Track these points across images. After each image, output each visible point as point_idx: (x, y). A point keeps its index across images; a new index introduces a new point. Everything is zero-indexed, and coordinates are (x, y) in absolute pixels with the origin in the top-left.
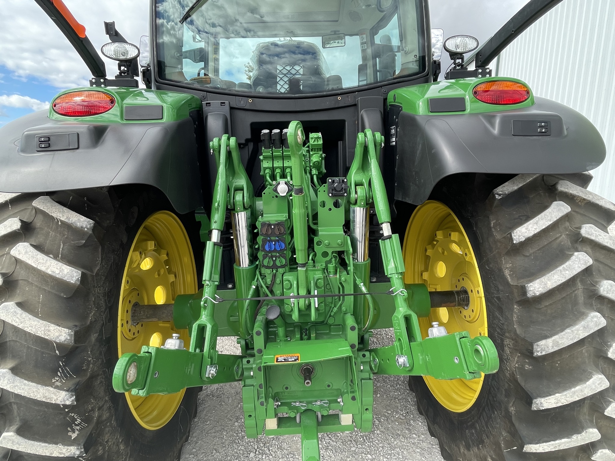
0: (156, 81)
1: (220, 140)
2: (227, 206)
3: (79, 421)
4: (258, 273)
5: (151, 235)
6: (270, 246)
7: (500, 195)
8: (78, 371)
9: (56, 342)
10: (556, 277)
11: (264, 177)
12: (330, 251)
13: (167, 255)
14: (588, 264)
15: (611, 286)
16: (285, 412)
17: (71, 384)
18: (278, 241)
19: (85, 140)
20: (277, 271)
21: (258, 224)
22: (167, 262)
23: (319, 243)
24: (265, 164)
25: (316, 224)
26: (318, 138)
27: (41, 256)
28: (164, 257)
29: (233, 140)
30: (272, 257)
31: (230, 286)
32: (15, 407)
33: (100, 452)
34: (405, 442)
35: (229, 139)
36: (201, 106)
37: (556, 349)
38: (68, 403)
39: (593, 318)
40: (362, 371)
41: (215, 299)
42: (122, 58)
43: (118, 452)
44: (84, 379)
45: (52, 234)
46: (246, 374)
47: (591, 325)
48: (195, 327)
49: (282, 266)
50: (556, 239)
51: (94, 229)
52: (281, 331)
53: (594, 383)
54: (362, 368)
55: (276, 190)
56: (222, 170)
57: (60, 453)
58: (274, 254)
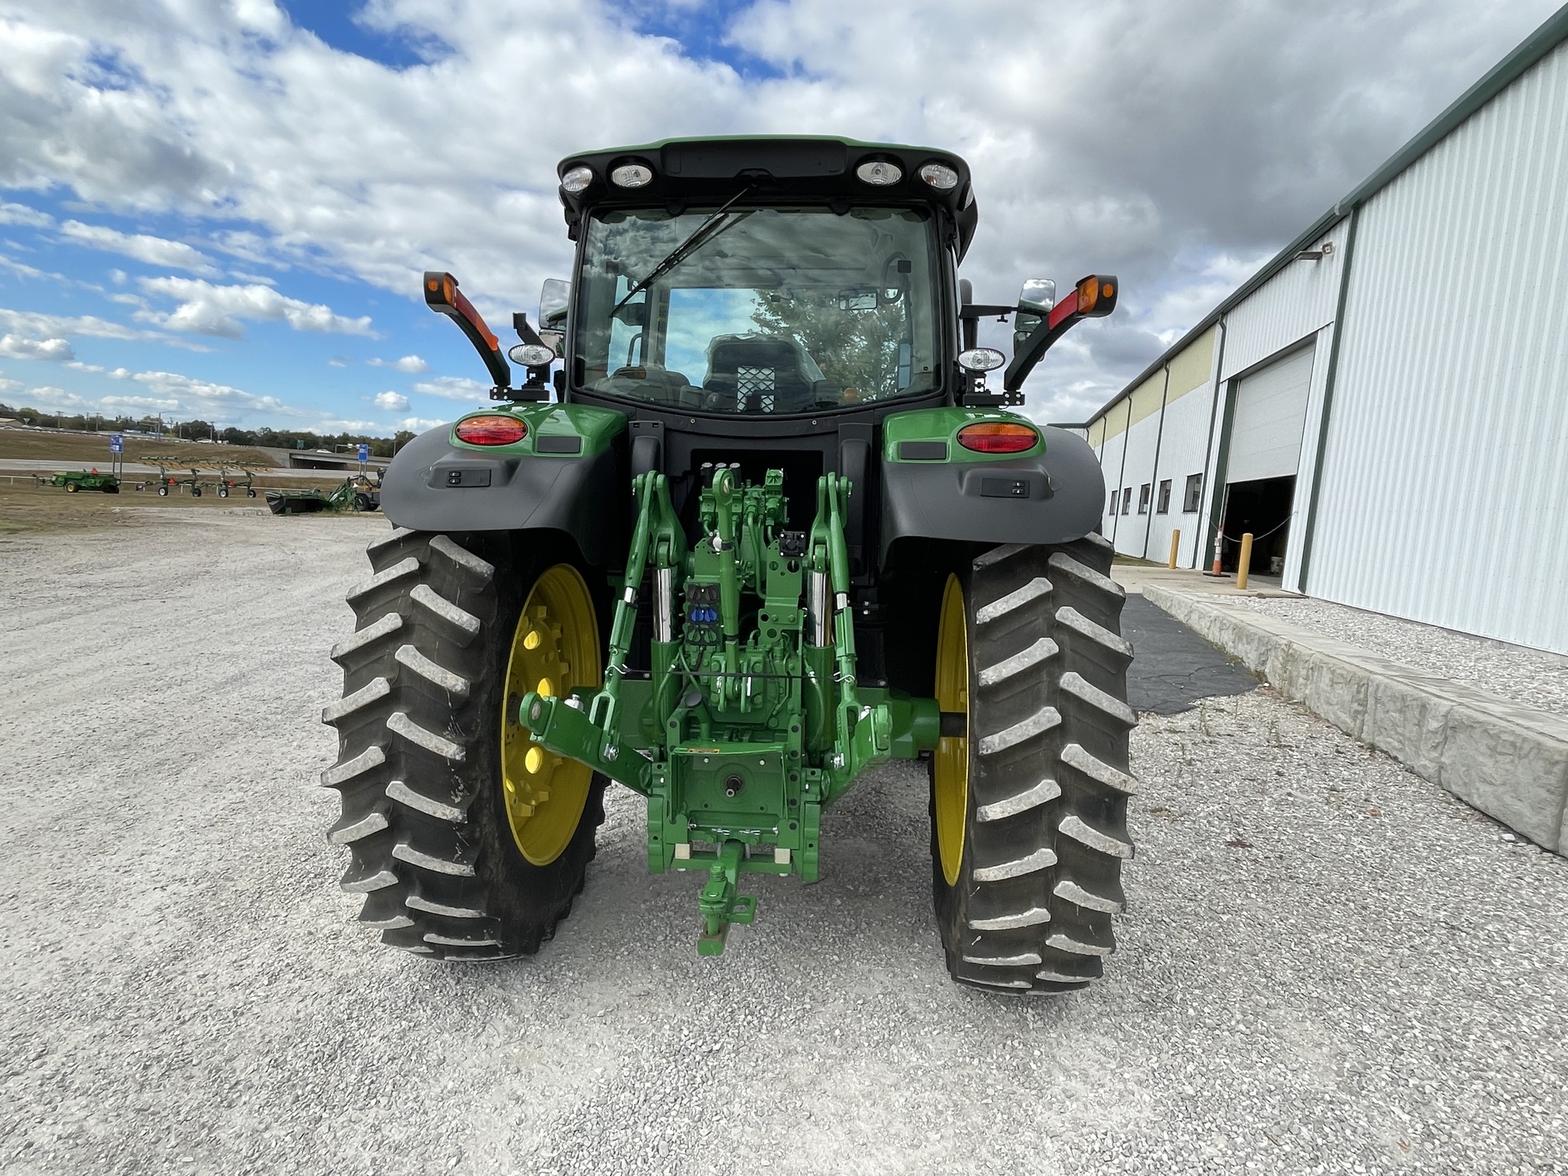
0: (571, 389)
2: (647, 560)
4: (680, 650)
5: (541, 598)
6: (697, 615)
11: (701, 524)
12: (778, 629)
13: (562, 631)
16: (700, 839)
18: (709, 609)
20: (705, 649)
21: (685, 587)
22: (560, 643)
23: (765, 618)
24: (704, 508)
25: (764, 593)
26: (777, 477)
28: (557, 635)
30: (700, 630)
31: (647, 675)
36: (627, 426)
40: (806, 791)
41: (621, 668)
46: (654, 781)
49: (712, 643)
52: (704, 727)
54: (807, 787)
55: (711, 544)
56: (644, 514)
58: (702, 626)
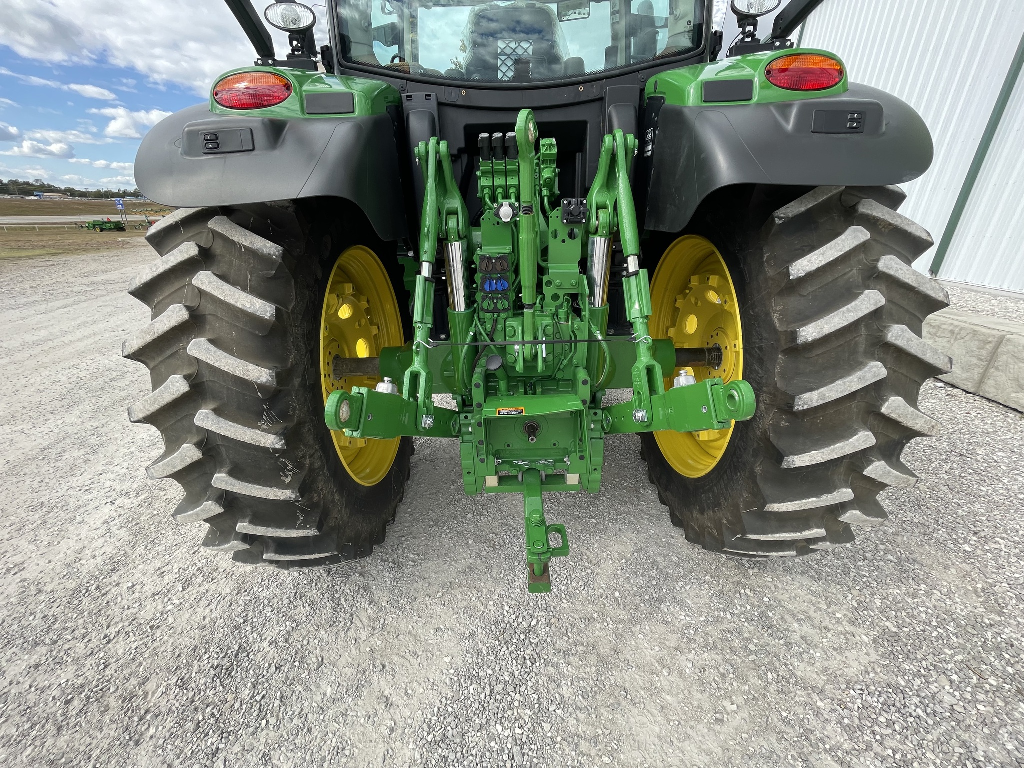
0: (340, 64)
1: (427, 144)
2: (439, 235)
3: (290, 467)
4: (476, 318)
5: (347, 276)
6: (491, 286)
7: (781, 219)
8: (284, 416)
9: (256, 383)
10: (836, 320)
11: (482, 199)
12: (561, 294)
13: (368, 302)
14: (880, 305)
15: (903, 331)
16: (506, 471)
17: (279, 428)
18: (500, 279)
19: (261, 138)
20: (498, 316)
21: (476, 259)
22: (368, 311)
23: (549, 283)
24: (484, 182)
25: (546, 261)
26: (552, 145)
27: (227, 287)
28: (364, 305)
29: (443, 145)
30: (493, 299)
31: (443, 337)
32: (223, 450)
33: (316, 500)
34: (632, 509)
35: (438, 144)
36: (401, 99)
37: (821, 402)
38: (278, 447)
39: (872, 368)
40: (592, 430)
41: (428, 343)
42: (293, 27)
43: (333, 501)
44: (291, 425)
45: (236, 262)
46: (464, 430)
47: (869, 376)
48: (407, 374)
49: (505, 311)
50: (845, 274)
51: (284, 256)
52: (503, 385)
53: (858, 440)
54: (593, 426)
55: (497, 215)
56: (431, 184)
57: (277, 496)
58: (495, 296)
